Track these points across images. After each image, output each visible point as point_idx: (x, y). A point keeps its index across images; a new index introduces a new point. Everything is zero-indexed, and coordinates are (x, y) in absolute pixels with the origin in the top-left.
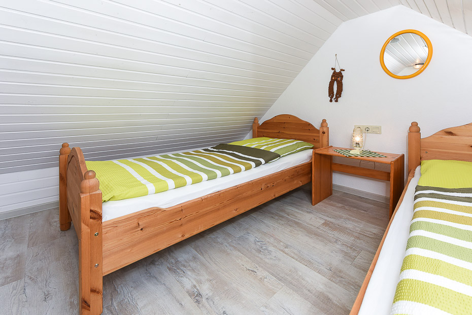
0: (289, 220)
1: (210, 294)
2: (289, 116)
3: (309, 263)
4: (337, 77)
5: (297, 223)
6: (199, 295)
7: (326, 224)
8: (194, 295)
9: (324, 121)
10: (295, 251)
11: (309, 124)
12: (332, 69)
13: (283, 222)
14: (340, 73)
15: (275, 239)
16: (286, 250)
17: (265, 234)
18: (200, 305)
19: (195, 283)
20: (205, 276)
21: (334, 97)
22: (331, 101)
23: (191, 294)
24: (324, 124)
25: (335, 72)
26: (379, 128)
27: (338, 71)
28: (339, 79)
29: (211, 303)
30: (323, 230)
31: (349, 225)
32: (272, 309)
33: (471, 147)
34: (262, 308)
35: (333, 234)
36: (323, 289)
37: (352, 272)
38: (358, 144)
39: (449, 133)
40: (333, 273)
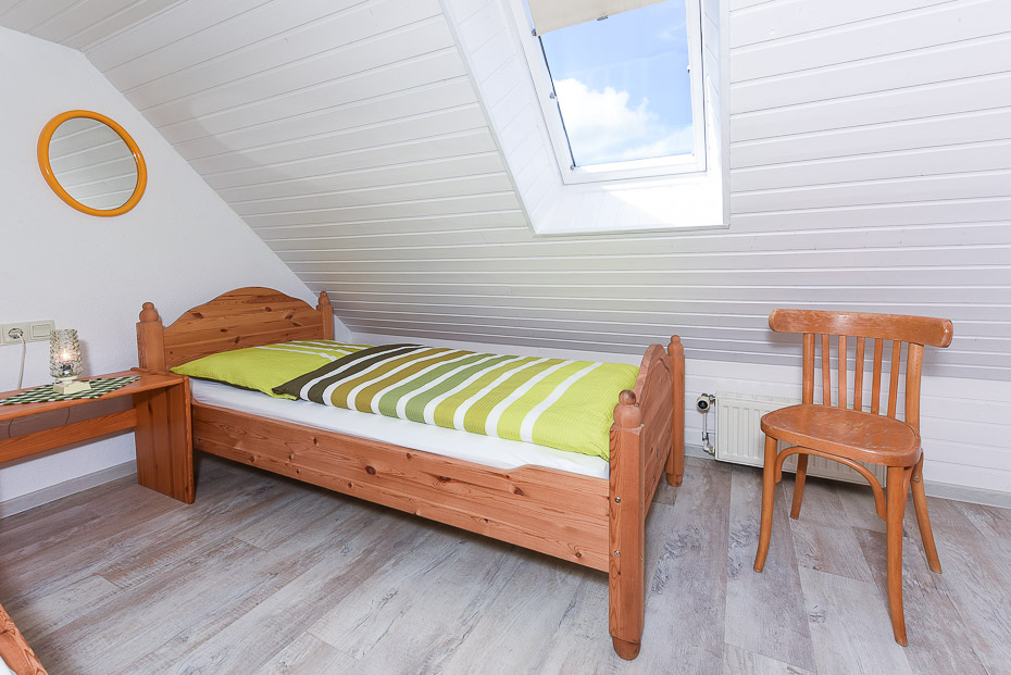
7: (111, 575)
10: (203, 622)
26: (49, 327)
30: (136, 580)
31: (143, 542)
32: (359, 642)
33: (223, 330)
34: (359, 656)
35: (162, 567)
36: (317, 584)
37: (285, 553)
38: (66, 367)
39: (196, 314)
40: (285, 572)
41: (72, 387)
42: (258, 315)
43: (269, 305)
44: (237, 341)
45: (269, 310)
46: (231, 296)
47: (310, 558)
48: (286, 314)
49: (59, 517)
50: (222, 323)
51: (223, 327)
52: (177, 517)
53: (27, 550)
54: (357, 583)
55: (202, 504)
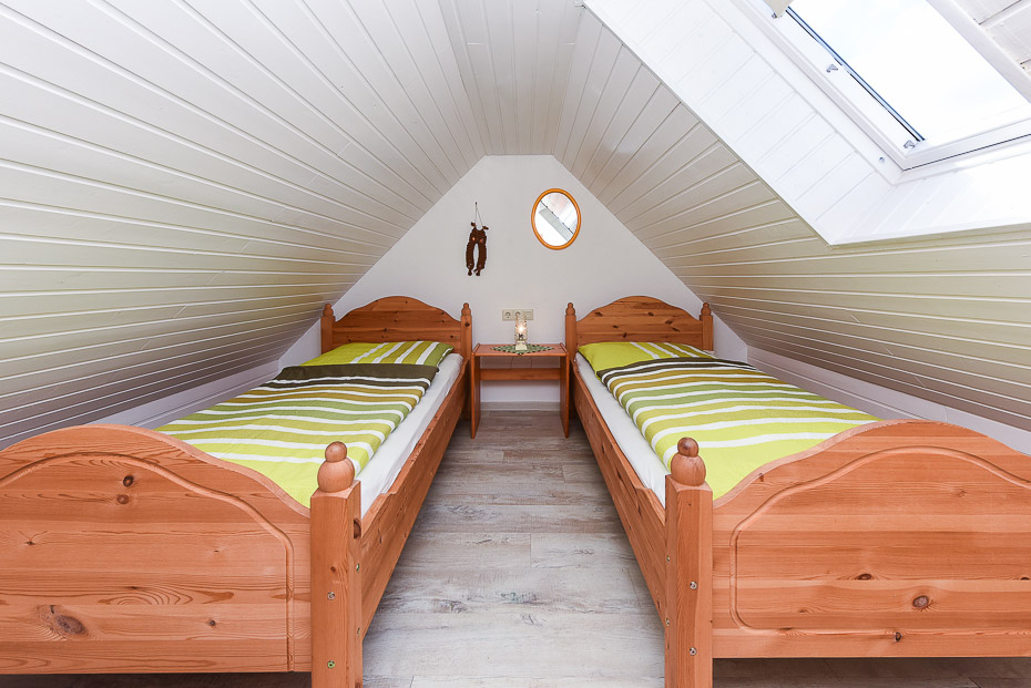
0: (465, 468)
1: (466, 593)
2: (406, 300)
3: (531, 501)
4: (478, 237)
5: (477, 467)
6: (453, 603)
7: (507, 454)
8: (446, 607)
9: (466, 306)
10: (507, 497)
11: (443, 313)
12: (473, 224)
13: (459, 474)
14: (482, 233)
15: (472, 496)
16: (496, 500)
17: (453, 496)
18: (470, 610)
19: (432, 598)
20: (436, 584)
21: (475, 268)
22: (470, 274)
23: (444, 610)
24: (467, 311)
25: (475, 229)
26: (531, 313)
27: (479, 228)
28: (481, 241)
29: (479, 599)
30: (511, 462)
31: (530, 446)
32: (542, 560)
33: (615, 327)
34: (533, 565)
35: (525, 462)
36: (564, 515)
37: (571, 489)
38: (521, 336)
39: (597, 313)
40: (558, 498)
41: (521, 347)
42: (642, 318)
43: (651, 311)
44: (625, 335)
45: (651, 314)
46: (622, 302)
47: (578, 500)
48: (666, 319)
49: (521, 418)
50: (613, 321)
51: (616, 324)
52: (553, 442)
53: (501, 428)
54: (582, 531)
55: (570, 441)
